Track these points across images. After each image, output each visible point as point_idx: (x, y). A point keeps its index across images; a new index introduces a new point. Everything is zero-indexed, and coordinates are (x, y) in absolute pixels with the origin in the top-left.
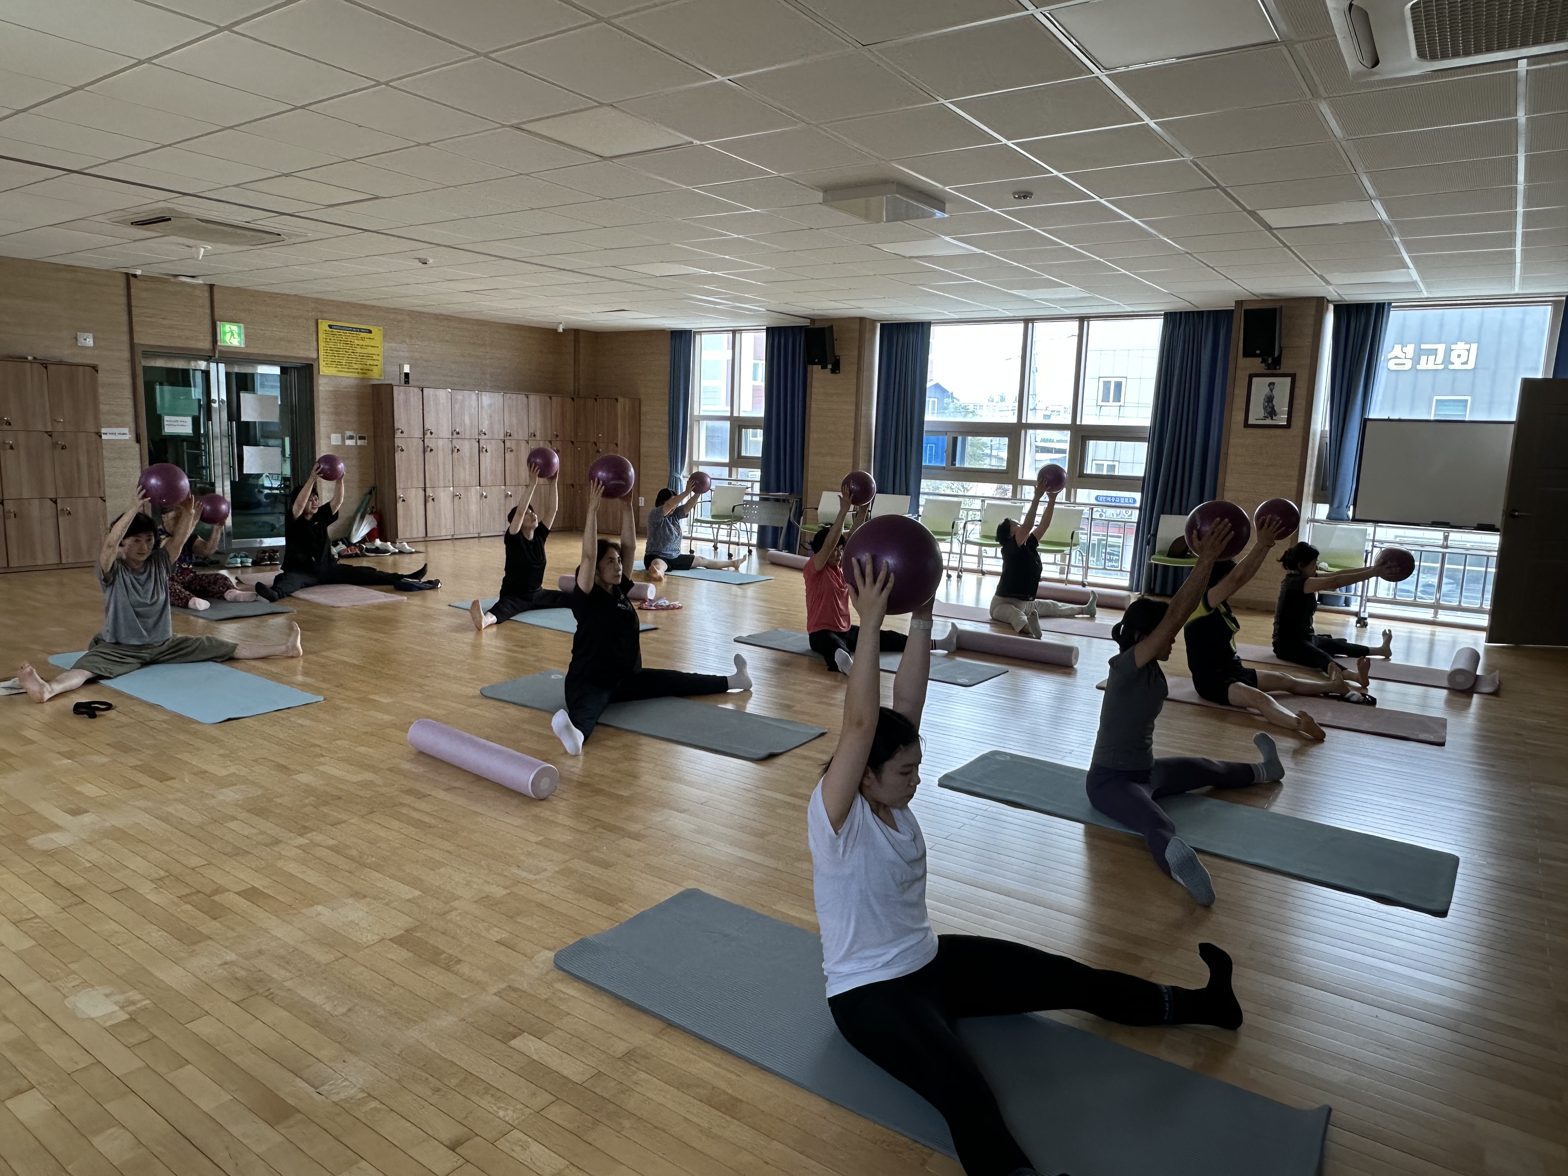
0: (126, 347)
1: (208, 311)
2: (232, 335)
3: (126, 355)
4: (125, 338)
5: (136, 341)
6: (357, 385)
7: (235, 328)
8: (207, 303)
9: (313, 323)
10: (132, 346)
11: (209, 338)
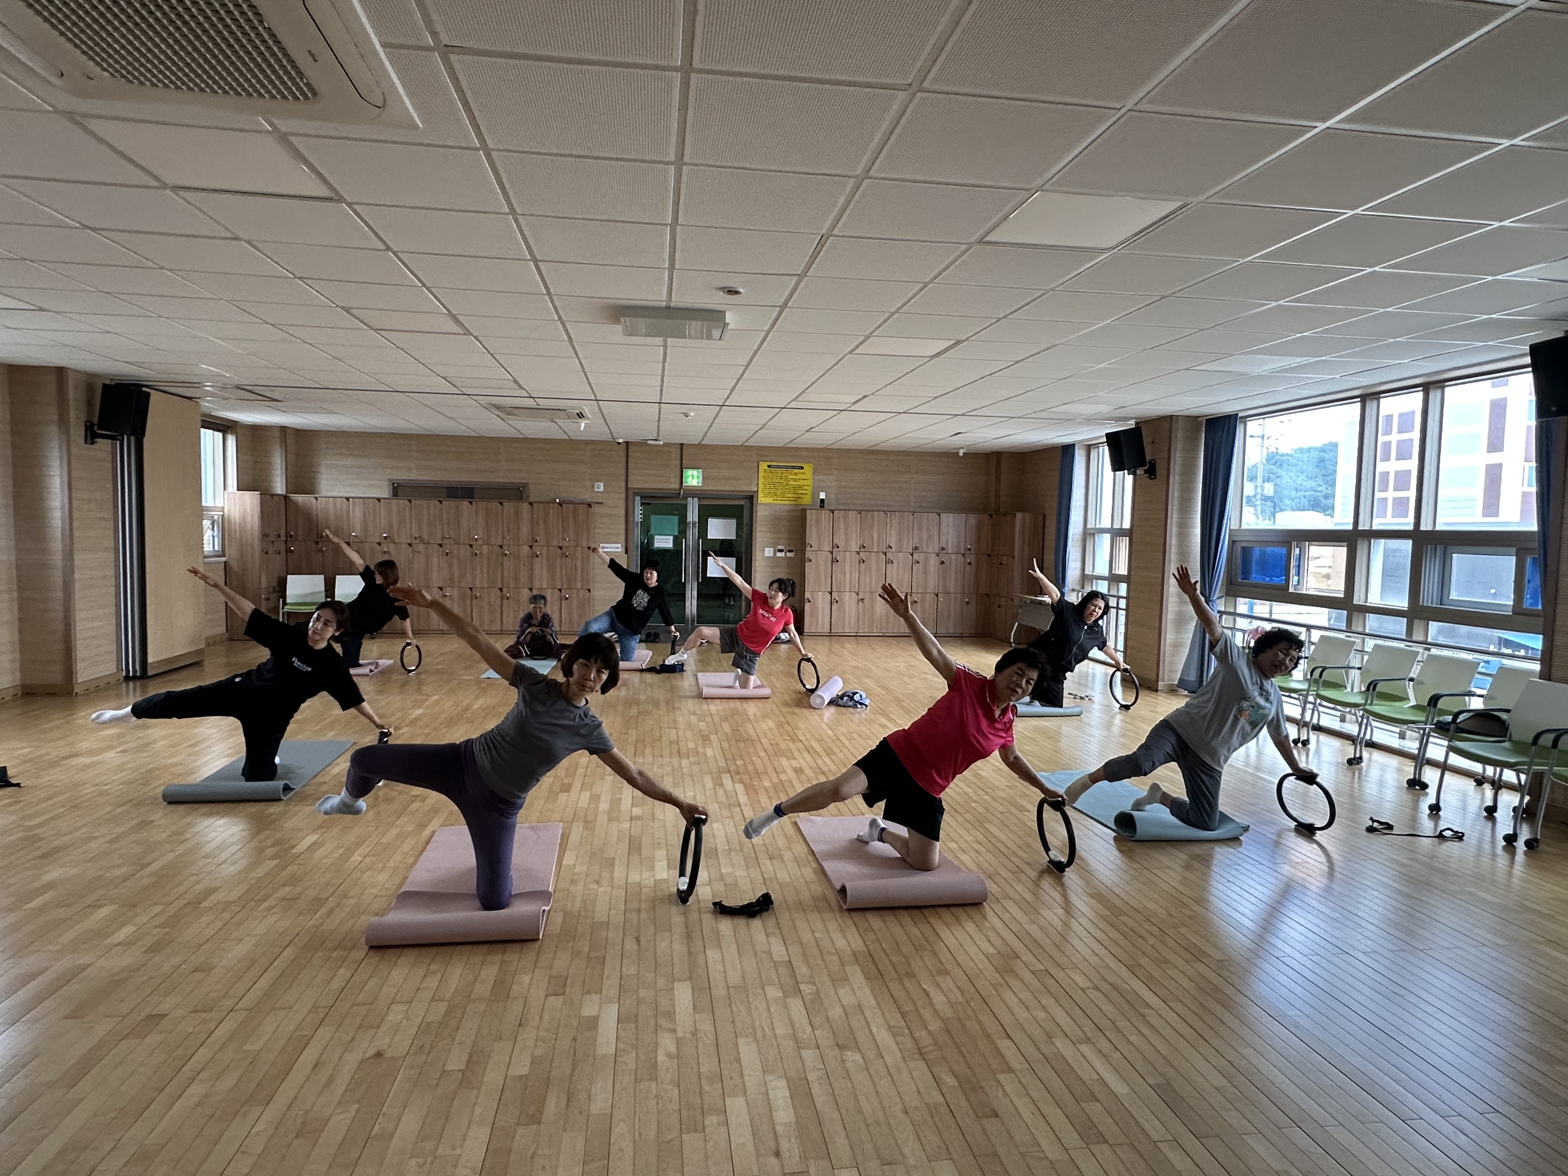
0: (623, 490)
1: (679, 462)
2: (693, 477)
3: (623, 496)
4: (623, 484)
5: (630, 485)
6: (790, 511)
7: (695, 472)
8: (679, 457)
9: (755, 464)
10: (627, 489)
11: (678, 480)
